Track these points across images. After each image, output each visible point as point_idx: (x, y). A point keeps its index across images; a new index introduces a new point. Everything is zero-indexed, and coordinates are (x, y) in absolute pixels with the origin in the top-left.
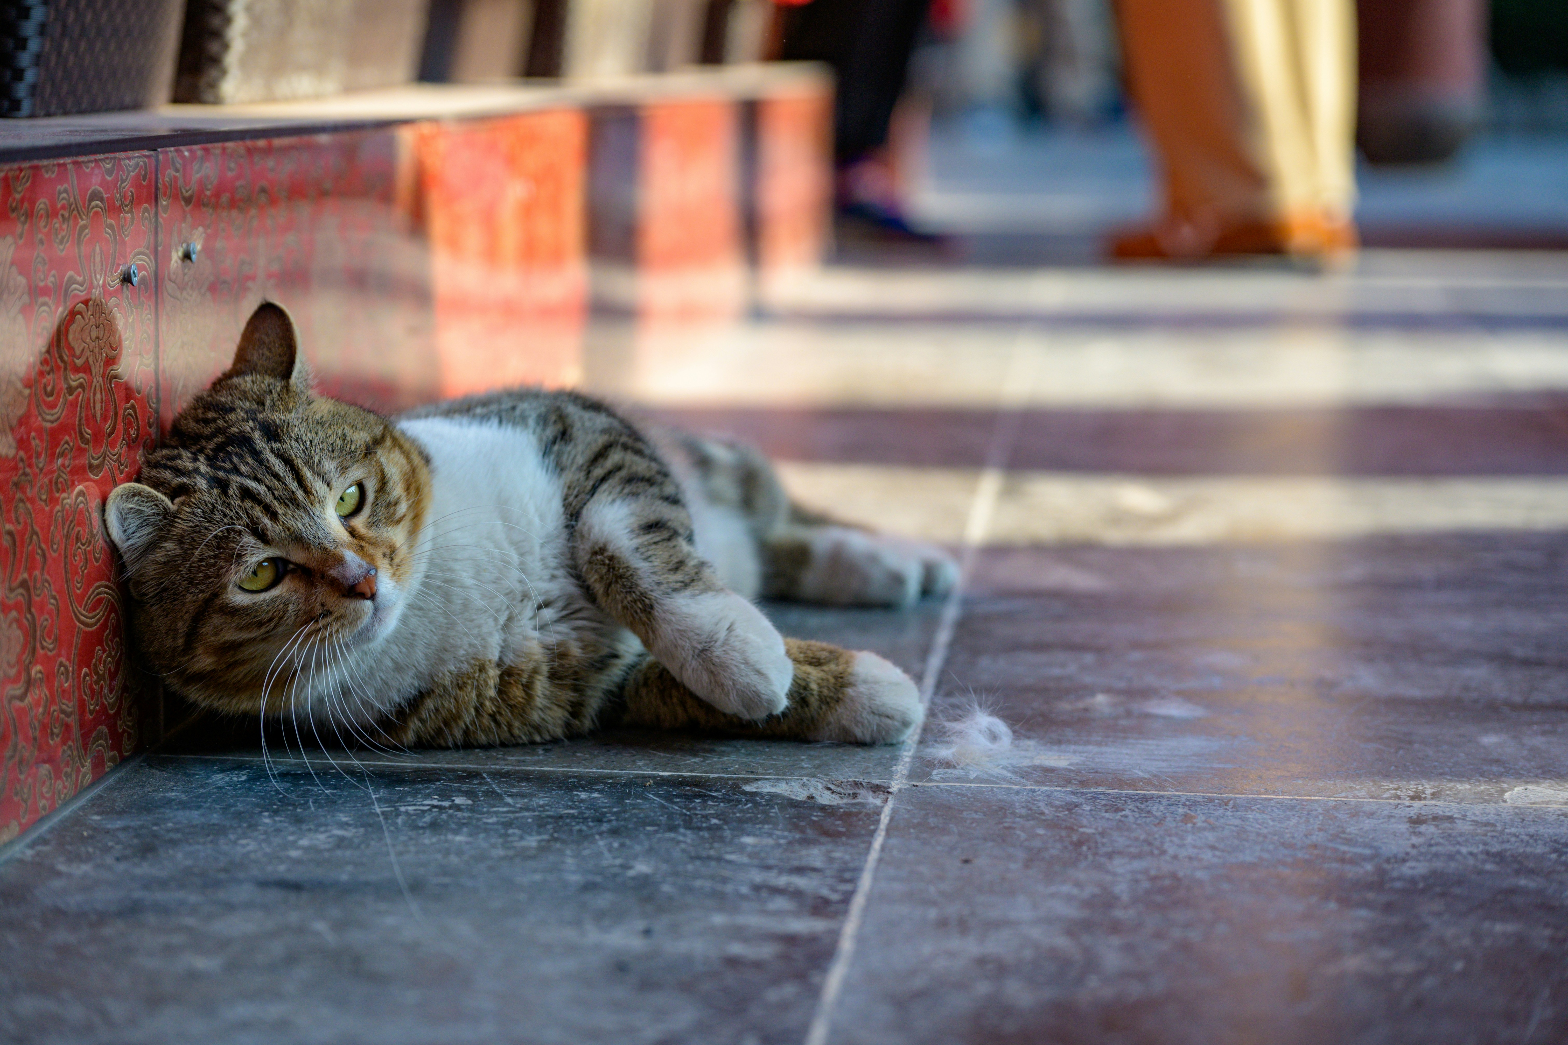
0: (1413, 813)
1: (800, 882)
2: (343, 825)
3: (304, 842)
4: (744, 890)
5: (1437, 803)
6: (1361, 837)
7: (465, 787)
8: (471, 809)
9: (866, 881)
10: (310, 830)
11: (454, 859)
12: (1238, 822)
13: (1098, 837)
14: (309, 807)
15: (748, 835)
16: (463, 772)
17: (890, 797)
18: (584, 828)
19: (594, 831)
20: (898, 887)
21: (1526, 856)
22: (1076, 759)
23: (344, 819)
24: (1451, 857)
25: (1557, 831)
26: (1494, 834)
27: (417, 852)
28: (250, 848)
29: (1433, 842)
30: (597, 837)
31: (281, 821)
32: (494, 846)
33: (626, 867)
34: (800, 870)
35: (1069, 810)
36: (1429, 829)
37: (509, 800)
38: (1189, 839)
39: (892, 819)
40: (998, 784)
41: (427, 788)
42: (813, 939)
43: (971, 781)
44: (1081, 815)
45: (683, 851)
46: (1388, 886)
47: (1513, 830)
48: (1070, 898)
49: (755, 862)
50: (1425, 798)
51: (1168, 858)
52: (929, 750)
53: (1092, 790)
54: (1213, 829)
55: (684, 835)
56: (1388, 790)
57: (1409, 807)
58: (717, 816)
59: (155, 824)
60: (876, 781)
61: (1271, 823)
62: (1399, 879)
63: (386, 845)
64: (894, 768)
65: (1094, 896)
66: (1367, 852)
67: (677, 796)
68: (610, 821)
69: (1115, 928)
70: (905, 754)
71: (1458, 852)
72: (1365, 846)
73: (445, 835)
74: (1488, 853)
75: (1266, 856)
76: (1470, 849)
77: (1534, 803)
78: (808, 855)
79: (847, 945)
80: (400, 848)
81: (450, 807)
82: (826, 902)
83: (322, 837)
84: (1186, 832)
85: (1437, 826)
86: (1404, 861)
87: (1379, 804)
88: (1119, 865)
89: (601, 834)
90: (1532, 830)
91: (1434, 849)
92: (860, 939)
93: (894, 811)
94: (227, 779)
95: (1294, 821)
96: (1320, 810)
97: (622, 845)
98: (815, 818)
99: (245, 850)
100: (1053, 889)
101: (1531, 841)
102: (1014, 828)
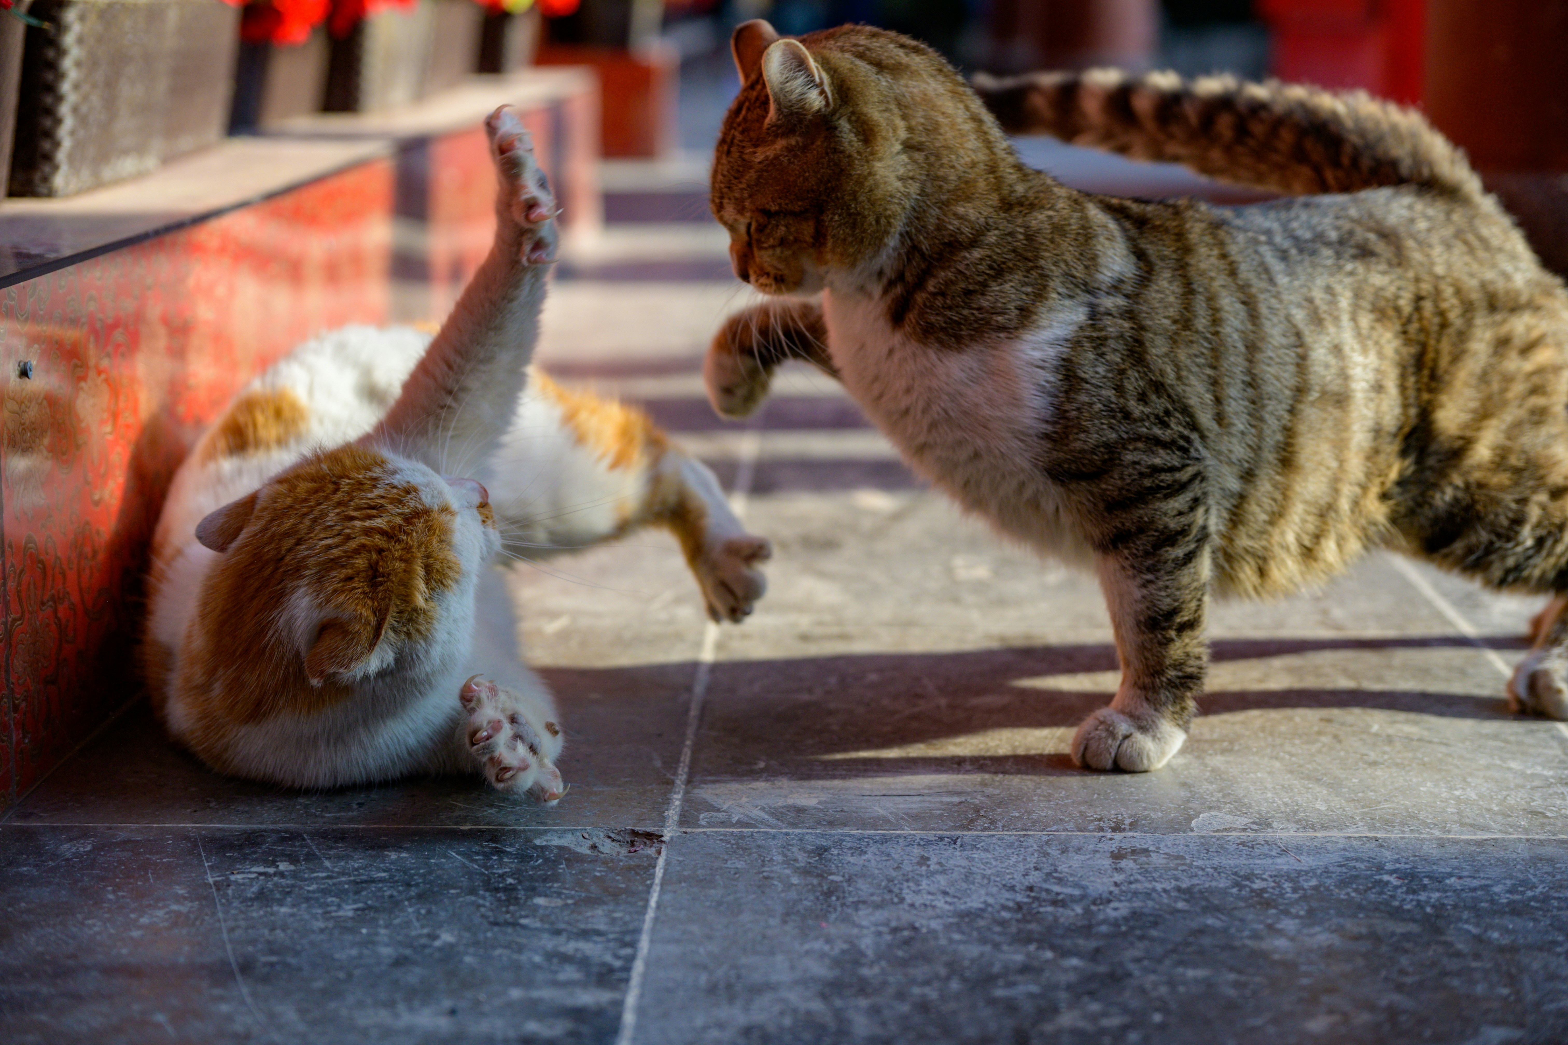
0: (1114, 846)
1: (587, 948)
2: (179, 899)
3: (144, 920)
4: (537, 959)
5: (1135, 834)
6: (1072, 875)
7: (288, 850)
8: (295, 875)
9: (644, 944)
10: (149, 906)
11: (279, 934)
12: (964, 863)
13: (845, 884)
14: (148, 880)
15: (540, 896)
16: (286, 832)
17: (664, 846)
18: (395, 893)
19: (403, 897)
20: (673, 949)
21: (1212, 891)
22: (824, 797)
23: (181, 892)
24: (1148, 895)
25: (1237, 862)
26: (1184, 867)
27: (247, 928)
28: (96, 929)
29: (1132, 878)
30: (406, 903)
31: (123, 897)
32: (314, 917)
33: (433, 937)
34: (585, 934)
35: (820, 855)
36: (1127, 864)
37: (327, 864)
38: (924, 883)
39: (665, 874)
40: (756, 827)
41: (255, 852)
42: (600, 1012)
43: (733, 825)
44: (830, 861)
45: (483, 916)
46: (1094, 931)
47: (1200, 863)
48: (823, 955)
49: (547, 926)
50: (1124, 830)
51: (906, 906)
52: (696, 791)
53: (839, 831)
54: (944, 872)
55: (484, 898)
56: (1092, 821)
57: (1111, 839)
58: (512, 875)
59: (9, 905)
60: (650, 829)
61: (994, 863)
62: (1104, 922)
63: (219, 921)
64: (666, 814)
65: (843, 952)
66: (1077, 892)
67: (477, 854)
68: (417, 885)
69: (863, 988)
70: (675, 796)
71: (1154, 890)
72: (1076, 885)
73: (271, 907)
74: (1179, 889)
75: (991, 900)
76: (1163, 886)
77: (1217, 831)
78: (593, 917)
79: (629, 1018)
80: (231, 923)
81: (275, 874)
82: (611, 970)
83: (160, 913)
84: (921, 876)
85: (1135, 861)
86: (1109, 901)
87: (1085, 837)
88: (865, 917)
89: (409, 899)
90: (1216, 861)
91: (1133, 886)
92: (641, 1011)
93: (668, 863)
94: (74, 850)
95: (1014, 859)
96: (1035, 847)
97: (429, 912)
98: (598, 874)
99: (91, 932)
100: (807, 947)
101: (1216, 874)
102: (772, 878)
